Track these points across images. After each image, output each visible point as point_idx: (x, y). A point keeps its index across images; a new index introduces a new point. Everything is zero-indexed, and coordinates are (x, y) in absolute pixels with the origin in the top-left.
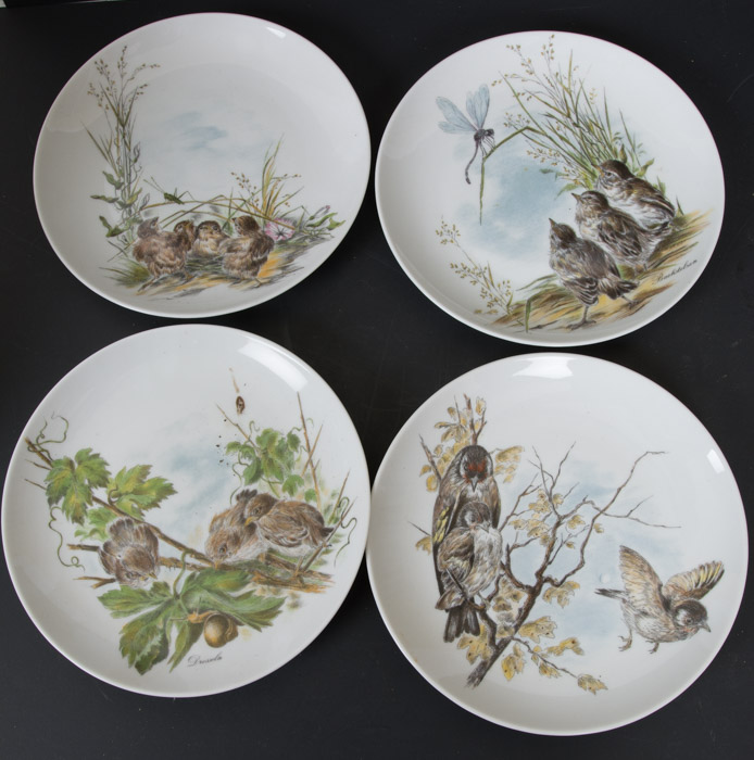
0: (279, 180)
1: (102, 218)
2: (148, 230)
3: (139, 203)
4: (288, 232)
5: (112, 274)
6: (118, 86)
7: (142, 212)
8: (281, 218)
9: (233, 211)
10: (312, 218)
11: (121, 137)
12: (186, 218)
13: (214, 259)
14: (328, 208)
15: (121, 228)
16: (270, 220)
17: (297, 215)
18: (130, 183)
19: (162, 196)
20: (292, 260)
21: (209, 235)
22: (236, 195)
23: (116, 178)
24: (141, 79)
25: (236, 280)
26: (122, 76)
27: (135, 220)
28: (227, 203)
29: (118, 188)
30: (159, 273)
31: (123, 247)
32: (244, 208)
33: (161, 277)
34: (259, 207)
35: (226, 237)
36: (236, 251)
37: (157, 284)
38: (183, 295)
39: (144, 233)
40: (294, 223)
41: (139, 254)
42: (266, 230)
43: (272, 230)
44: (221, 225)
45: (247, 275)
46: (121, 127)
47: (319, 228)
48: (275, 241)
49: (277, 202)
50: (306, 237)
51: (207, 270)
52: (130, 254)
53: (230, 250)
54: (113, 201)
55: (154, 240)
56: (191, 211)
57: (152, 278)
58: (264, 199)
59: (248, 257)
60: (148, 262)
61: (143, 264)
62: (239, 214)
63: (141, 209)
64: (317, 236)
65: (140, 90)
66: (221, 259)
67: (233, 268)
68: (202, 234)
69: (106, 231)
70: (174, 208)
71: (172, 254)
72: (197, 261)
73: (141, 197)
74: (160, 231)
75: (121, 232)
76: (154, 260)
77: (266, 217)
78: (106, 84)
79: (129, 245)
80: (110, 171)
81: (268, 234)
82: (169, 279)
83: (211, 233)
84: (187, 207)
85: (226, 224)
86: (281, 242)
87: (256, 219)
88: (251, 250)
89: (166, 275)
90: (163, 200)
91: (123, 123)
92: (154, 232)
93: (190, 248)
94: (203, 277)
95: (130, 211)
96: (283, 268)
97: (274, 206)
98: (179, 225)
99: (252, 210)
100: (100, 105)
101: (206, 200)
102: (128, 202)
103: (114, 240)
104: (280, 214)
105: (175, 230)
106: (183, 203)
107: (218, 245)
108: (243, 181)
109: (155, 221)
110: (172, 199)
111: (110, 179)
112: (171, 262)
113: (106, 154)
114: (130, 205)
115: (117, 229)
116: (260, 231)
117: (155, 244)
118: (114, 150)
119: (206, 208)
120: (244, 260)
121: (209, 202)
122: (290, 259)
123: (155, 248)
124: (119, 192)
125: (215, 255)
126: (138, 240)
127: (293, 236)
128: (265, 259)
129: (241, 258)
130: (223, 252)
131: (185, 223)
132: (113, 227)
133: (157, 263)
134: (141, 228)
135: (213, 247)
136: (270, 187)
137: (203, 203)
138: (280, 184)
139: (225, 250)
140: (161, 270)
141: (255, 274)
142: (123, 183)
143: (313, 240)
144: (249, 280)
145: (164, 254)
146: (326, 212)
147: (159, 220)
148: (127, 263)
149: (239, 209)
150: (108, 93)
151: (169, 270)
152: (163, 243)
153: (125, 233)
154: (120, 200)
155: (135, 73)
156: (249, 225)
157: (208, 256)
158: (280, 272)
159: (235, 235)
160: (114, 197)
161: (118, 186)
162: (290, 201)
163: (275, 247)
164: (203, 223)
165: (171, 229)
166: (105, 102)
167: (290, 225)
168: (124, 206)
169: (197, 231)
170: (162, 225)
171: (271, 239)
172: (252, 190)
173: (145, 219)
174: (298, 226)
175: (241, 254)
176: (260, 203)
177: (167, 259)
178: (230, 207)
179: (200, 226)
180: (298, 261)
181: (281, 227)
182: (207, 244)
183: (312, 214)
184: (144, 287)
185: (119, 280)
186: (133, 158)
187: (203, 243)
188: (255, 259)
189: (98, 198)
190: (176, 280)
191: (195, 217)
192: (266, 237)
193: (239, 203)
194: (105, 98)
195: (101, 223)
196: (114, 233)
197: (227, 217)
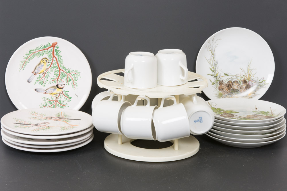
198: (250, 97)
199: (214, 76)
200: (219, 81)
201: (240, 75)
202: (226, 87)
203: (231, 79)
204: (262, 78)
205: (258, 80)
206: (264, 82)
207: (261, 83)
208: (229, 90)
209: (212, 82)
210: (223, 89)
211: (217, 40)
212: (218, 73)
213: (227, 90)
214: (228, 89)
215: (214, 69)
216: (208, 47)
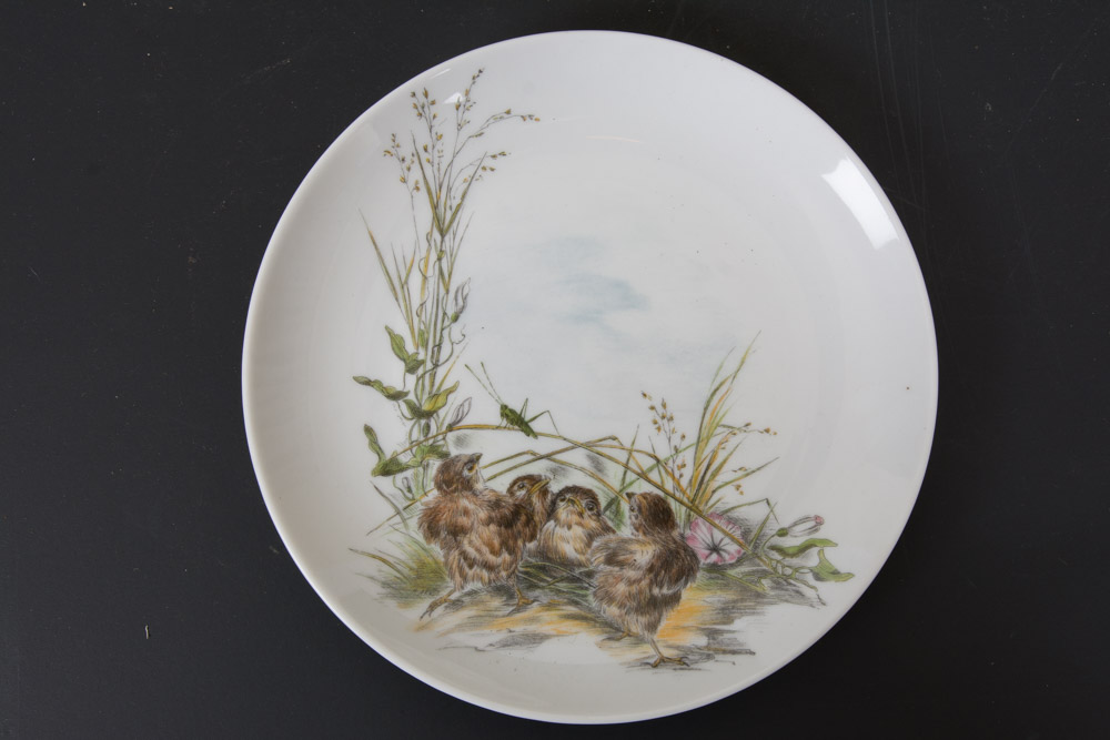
0: (733, 431)
1: (369, 430)
2: (456, 477)
3: (446, 414)
4: (731, 548)
5: (373, 567)
6: (447, 146)
7: (451, 436)
8: (721, 515)
9: (631, 476)
10: (783, 533)
11: (433, 257)
12: (537, 469)
13: (577, 572)
14: (819, 521)
15: (404, 459)
16: (700, 514)
17: (754, 515)
18: (436, 366)
19: (498, 411)
20: (729, 621)
21: (575, 518)
22: (643, 444)
23: (410, 348)
24: (497, 137)
25: (614, 632)
26: (460, 126)
27: (434, 450)
28: (622, 456)
29: (411, 370)
30: (464, 578)
31: (402, 504)
32: (654, 476)
33: (469, 587)
34: (684, 482)
35: (607, 529)
36: (621, 564)
37: (457, 605)
38: (505, 645)
39: (449, 483)
40: (745, 534)
41: (431, 525)
42: (688, 533)
43: (701, 537)
44: (603, 502)
45: (636, 624)
46: (437, 235)
47: (795, 561)
48: (702, 561)
49: (721, 479)
50: (764, 574)
51: (559, 592)
52: (414, 522)
53: (611, 560)
54: (395, 396)
55: (464, 503)
56: (548, 457)
57: (450, 588)
58: (697, 465)
59: (644, 583)
60: (447, 547)
61: (436, 549)
62: (642, 487)
63: (451, 428)
64: (787, 578)
65: (489, 162)
66: (590, 574)
67: (610, 599)
68: (563, 511)
69: (372, 461)
70: (516, 441)
71: (496, 542)
72: (542, 569)
73: (454, 401)
74: (479, 486)
75: (402, 469)
76: (458, 545)
77: (693, 507)
78: (424, 138)
79: (414, 500)
80: (402, 329)
81: (691, 544)
82: (484, 596)
83: (581, 515)
84: (543, 446)
85: (613, 502)
86: (715, 569)
87: (673, 505)
88: (651, 569)
89: (477, 585)
90: (496, 419)
91: (442, 227)
92: (468, 486)
93: (533, 537)
94: (550, 606)
95: (428, 427)
96: (712, 634)
97: (714, 485)
98: (520, 482)
99: (669, 485)
100: (404, 180)
101: (582, 439)
102: (426, 407)
103: (385, 483)
104: (721, 507)
105: (511, 491)
106: (536, 435)
107: (589, 545)
108: (663, 417)
109: (473, 461)
110: (515, 420)
111: (397, 345)
112: (492, 558)
113: (399, 288)
114: (429, 414)
115: (394, 460)
116: (675, 534)
117: (466, 512)
118: (415, 280)
119: (579, 457)
120: (634, 589)
121: (588, 446)
122: (727, 613)
123: (464, 521)
124: (411, 379)
125: (580, 565)
126: (434, 494)
127: (740, 561)
128: (674, 599)
129: (631, 582)
130: (597, 560)
131: (532, 479)
132: (388, 455)
133: (464, 554)
134: (445, 469)
135: (579, 545)
136: (713, 443)
137: (575, 446)
138: (733, 441)
139: (601, 556)
140: (470, 573)
141: (652, 627)
142: (423, 362)
143: (777, 585)
144: (639, 640)
145: (481, 538)
146: (814, 529)
147: (483, 462)
148: (403, 541)
149: (643, 475)
150: (424, 156)
151: (485, 574)
152: (483, 514)
153: (409, 473)
154: (411, 397)
155: (488, 124)
156: (657, 514)
157: (567, 563)
158: (702, 641)
159: (626, 531)
160: (399, 387)
161: (412, 366)
162: (745, 483)
163: (700, 575)
164: (568, 490)
165: (501, 485)
166: (415, 175)
167: (737, 534)
168: (418, 413)
169: (554, 503)
170: (486, 474)
171: (694, 556)
172: (676, 440)
173: (454, 452)
174: (752, 540)
175: (631, 573)
176: (688, 472)
177: (485, 550)
178: (626, 467)
179: (561, 494)
180: (744, 628)
181: (718, 535)
182: (567, 536)
183: (785, 524)
184: (432, 607)
185: (385, 584)
186: (451, 312)
187: (560, 531)
188: (656, 591)
189: (368, 383)
190: (496, 602)
191: (554, 472)
192: (686, 549)
193: (647, 463)
194: (416, 167)
195: (364, 440)
196: (388, 468)
197: (617, 485)
198: (667, 653)
199: (409, 404)
200: (444, 455)
201: (630, 452)
202: (489, 521)
203: (544, 463)
204: (806, 519)
205: (773, 528)
206: (814, 551)
207: (789, 561)
208: (511, 551)
209: (379, 451)
210: (457, 532)
211: (497, 118)
212: (448, 385)
213: (493, 552)
214: (504, 543)
215: (426, 346)
216: (406, 151)
